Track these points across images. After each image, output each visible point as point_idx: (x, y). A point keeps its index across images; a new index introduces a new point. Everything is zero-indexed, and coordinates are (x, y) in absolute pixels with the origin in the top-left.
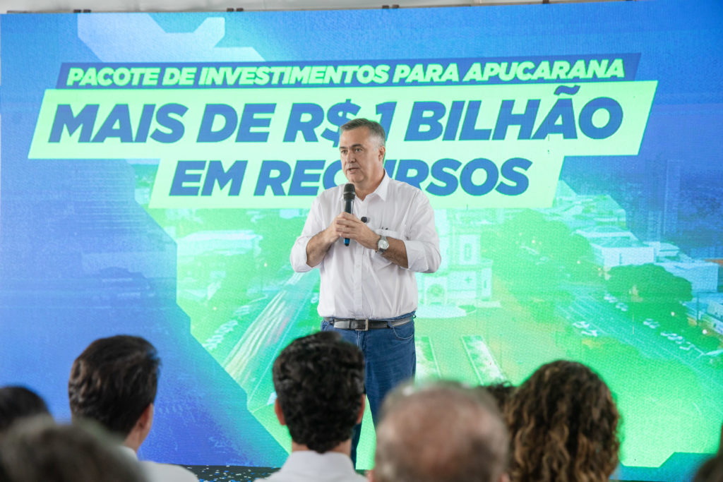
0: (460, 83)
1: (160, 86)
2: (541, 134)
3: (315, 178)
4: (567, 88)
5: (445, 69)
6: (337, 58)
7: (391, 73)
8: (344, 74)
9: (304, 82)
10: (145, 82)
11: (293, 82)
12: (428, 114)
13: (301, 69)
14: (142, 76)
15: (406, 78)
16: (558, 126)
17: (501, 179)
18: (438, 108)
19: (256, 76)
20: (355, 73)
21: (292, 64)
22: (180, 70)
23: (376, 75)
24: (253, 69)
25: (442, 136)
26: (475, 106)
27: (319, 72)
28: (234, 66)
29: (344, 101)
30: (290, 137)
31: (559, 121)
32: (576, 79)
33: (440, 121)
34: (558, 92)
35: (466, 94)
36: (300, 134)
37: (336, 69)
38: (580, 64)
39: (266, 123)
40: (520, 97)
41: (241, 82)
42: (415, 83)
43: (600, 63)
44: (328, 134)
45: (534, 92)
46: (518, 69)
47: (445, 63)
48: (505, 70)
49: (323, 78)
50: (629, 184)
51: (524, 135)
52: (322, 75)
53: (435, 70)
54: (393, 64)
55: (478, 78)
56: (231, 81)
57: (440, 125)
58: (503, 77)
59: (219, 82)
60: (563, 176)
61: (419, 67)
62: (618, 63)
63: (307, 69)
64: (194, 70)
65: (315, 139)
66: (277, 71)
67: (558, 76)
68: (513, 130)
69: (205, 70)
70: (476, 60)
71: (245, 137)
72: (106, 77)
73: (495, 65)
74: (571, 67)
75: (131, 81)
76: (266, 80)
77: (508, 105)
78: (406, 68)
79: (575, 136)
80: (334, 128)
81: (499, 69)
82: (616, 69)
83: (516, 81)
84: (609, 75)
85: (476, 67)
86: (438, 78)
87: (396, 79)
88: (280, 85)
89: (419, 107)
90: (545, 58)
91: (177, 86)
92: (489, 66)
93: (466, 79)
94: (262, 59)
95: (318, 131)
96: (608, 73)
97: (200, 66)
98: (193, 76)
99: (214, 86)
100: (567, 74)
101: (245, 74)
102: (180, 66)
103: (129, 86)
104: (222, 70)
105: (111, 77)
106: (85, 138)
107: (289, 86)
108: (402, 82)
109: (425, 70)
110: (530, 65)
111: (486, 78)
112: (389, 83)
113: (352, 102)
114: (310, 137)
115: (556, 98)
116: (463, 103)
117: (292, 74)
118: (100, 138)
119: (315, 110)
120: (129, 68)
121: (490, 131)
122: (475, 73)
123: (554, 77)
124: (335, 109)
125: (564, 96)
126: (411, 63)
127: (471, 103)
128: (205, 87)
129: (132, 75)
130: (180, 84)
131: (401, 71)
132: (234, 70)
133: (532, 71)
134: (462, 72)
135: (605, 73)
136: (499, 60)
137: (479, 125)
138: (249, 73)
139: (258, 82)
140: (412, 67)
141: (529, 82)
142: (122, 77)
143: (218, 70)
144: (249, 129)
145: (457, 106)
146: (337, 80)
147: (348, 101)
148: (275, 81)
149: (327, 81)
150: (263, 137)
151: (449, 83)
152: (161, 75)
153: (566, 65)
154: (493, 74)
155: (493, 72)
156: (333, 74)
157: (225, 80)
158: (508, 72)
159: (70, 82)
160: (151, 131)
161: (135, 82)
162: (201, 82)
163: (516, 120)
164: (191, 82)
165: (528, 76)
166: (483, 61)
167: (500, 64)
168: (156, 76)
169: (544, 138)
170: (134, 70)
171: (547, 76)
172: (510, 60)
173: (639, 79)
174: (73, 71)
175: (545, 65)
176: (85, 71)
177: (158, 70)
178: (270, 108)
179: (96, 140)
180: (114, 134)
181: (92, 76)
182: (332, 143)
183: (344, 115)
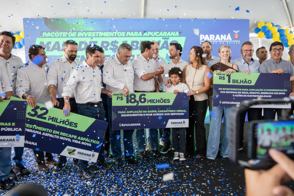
0: (142, 36)
1: (67, 37)
4: (167, 38)
5: (138, 33)
7: (126, 34)
8: (114, 34)
9: (104, 36)
10: (63, 36)
12: (135, 44)
14: (62, 34)
18: (137, 42)
20: (117, 34)
21: (101, 31)
22: (72, 33)
23: (122, 34)
24: (91, 33)
25: (138, 49)
29: (114, 41)
31: (165, 46)
32: (168, 36)
33: (138, 45)
35: (144, 39)
37: (112, 33)
38: (169, 33)
41: (88, 36)
42: (132, 36)
43: (173, 32)
44: (111, 49)
45: (159, 39)
46: (155, 33)
52: (109, 34)
53: (136, 33)
54: (126, 32)
56: (86, 35)
57: (138, 47)
58: (152, 35)
59: (83, 36)
61: (132, 33)
62: (177, 33)
63: (105, 33)
64: (76, 33)
65: (108, 50)
66: (97, 33)
67: (164, 35)
69: (79, 33)
73: (150, 32)
75: (59, 36)
76: (95, 35)
78: (129, 33)
79: (168, 49)
80: (112, 47)
81: (151, 33)
83: (155, 36)
84: (175, 35)
86: (137, 35)
87: (127, 35)
88: (98, 37)
90: (161, 31)
93: (144, 35)
94: (93, 30)
95: (108, 48)
98: (76, 34)
99: (81, 37)
100: (166, 35)
101: (89, 34)
103: (59, 37)
105: (54, 35)
107: (100, 37)
108: (129, 36)
109: (134, 33)
110: (158, 33)
111: (148, 35)
112: (125, 36)
113: (117, 41)
114: (106, 49)
115: (164, 40)
117: (101, 34)
119: (107, 43)
120: (59, 33)
122: (146, 34)
125: (166, 40)
126: (131, 32)
129: (60, 34)
130: (73, 36)
132: (86, 33)
133: (159, 34)
138: (90, 34)
139: (92, 36)
140: (131, 33)
141: (158, 36)
142: (57, 34)
143: (82, 33)
146: (113, 35)
147: (116, 41)
148: (97, 36)
149: (110, 36)
151: (140, 36)
153: (166, 33)
154: (150, 34)
157: (84, 35)
158: (153, 34)
159: (43, 36)
161: (61, 36)
162: (78, 36)
164: (75, 36)
165: (158, 35)
166: (148, 32)
168: (66, 34)
169: (162, 49)
170: (60, 33)
171: (162, 35)
172: (154, 32)
173: (182, 36)
174: (44, 33)
175: (161, 33)
176: (47, 33)
178: (96, 42)
179: (51, 51)
180: (56, 49)
181: (49, 34)
182: (112, 51)
183: (115, 44)
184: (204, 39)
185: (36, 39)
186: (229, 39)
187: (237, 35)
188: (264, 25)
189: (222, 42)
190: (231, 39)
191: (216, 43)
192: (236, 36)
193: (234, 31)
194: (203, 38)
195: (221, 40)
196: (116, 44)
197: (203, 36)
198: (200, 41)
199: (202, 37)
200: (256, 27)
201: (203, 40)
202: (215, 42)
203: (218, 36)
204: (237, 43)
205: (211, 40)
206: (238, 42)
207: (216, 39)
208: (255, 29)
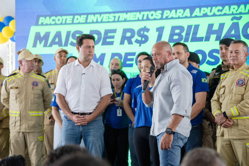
0: (191, 17)
1: (73, 23)
3: (132, 60)
4: (237, 17)
5: (184, 11)
6: (140, 9)
7: (162, 14)
8: (143, 15)
9: (128, 19)
10: (67, 22)
11: (123, 20)
12: (177, 31)
13: (127, 14)
14: (66, 20)
15: (168, 16)
16: (233, 34)
17: (208, 58)
18: (181, 28)
19: (109, 18)
20: (148, 15)
21: (123, 12)
22: (80, 16)
23: (156, 15)
24: (108, 15)
26: (197, 27)
27: (133, 15)
28: (100, 14)
29: (143, 27)
30: (122, 43)
31: (233, 32)
32: (241, 13)
33: (182, 34)
34: (232, 19)
35: (193, 22)
36: (126, 41)
37: (140, 13)
38: (242, 6)
39: (113, 37)
40: (216, 22)
41: (103, 21)
42: (172, 18)
44: (137, 41)
45: (222, 20)
46: (215, 10)
47: (184, 9)
48: (209, 11)
49: (135, 17)
52: (134, 16)
53: (180, 12)
54: (163, 10)
55: (198, 14)
56: (99, 20)
57: (182, 36)
58: (209, 14)
59: (95, 21)
61: (174, 11)
63: (129, 14)
64: (85, 16)
65: (132, 43)
66: (117, 15)
67: (233, 12)
68: (213, 37)
69: (89, 16)
70: (197, 7)
71: (105, 43)
72: (53, 20)
73: (205, 9)
74: (238, 8)
75: (62, 22)
76: (112, 19)
77: (211, 26)
78: (168, 11)
80: (140, 39)
81: (207, 10)
83: (214, 15)
85: (197, 10)
86: (181, 15)
87: (164, 17)
88: (118, 21)
89: (174, 28)
90: (227, 5)
91: (79, 23)
92: (203, 9)
93: (193, 15)
94: (111, 11)
95: (133, 40)
97: (88, 14)
98: (85, 19)
99: (93, 22)
100: (236, 11)
101: (105, 17)
102: (80, 15)
103: (61, 24)
104: (96, 15)
105: (55, 20)
106: (45, 45)
107: (122, 21)
108: (167, 18)
109: (176, 12)
110: (220, 8)
111: (201, 15)
112: (162, 19)
113: (147, 27)
114: (130, 43)
115: (232, 22)
116: (191, 26)
117: (123, 16)
118: (51, 45)
119: (132, 31)
120: (61, 17)
121: (203, 38)
122: (197, 12)
123: (231, 13)
124: (140, 30)
125: (235, 21)
126: (171, 10)
127: (195, 26)
128: (90, 23)
129: (63, 19)
130: (81, 22)
131: (166, 13)
132: (100, 16)
133: (221, 11)
134: (191, 13)
136: (207, 6)
137: (198, 35)
138: (106, 16)
139: (110, 20)
140: (171, 11)
141: (220, 15)
142: (59, 20)
143: (94, 16)
144: (106, 40)
145: (190, 27)
146: (141, 18)
147: (145, 27)
148: (116, 20)
149: (137, 19)
150: (111, 43)
151: (186, 17)
152: (73, 19)
153: (236, 7)
154: (205, 13)
155: (205, 11)
156: (139, 15)
158: (211, 11)
159: (40, 23)
160: (69, 42)
161: (64, 22)
162: (88, 21)
163: (214, 32)
164: (84, 21)
165: (220, 13)
166: (200, 7)
167: (207, 8)
168: (71, 19)
170: (63, 17)
171: (228, 12)
172: (212, 6)
175: (227, 7)
176: (45, 18)
177: (72, 17)
178: (114, 31)
180: (56, 43)
181: (48, 20)
182: (139, 45)
183: (144, 33)
185: (30, 28)
196: (146, 33)
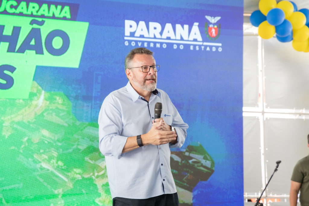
2: (22, 50)
16: (32, 45)
31: (33, 43)
34: (32, 23)
38: (45, 6)
43: (56, 7)
50: (73, 86)
51: (11, 49)
60: (35, 79)
62: (67, 9)
79: (42, 53)
82: (66, 13)
84: (61, 16)
96: (61, 14)
135: (60, 14)
165: (13, 11)
169: (23, 52)
184: (134, 33)
186: (195, 37)
187: (215, 29)
188: (274, 6)
189: (178, 45)
190: (200, 38)
191: (165, 46)
192: (213, 30)
193: (208, 18)
194: (132, 30)
195: (176, 40)
197: (133, 23)
198: (126, 38)
199: (131, 26)
200: (255, 9)
201: (132, 34)
202: (161, 44)
203: (169, 26)
204: (214, 49)
205: (153, 36)
206: (217, 47)
207: (165, 36)
208: (253, 14)
